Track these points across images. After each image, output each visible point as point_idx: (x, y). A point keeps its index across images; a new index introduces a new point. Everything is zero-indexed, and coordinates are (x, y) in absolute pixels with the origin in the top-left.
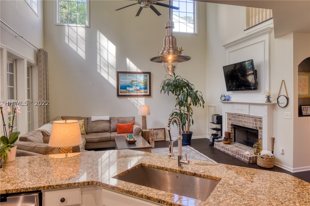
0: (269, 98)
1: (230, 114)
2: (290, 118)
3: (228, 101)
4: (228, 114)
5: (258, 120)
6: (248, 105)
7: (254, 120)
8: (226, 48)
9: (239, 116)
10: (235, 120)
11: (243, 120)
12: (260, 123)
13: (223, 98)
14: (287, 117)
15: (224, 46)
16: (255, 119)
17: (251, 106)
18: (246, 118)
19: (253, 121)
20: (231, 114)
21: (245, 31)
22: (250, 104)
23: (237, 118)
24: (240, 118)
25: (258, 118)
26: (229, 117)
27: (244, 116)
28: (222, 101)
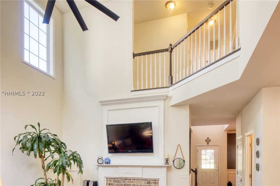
0: (167, 161)
1: (111, 179)
2: (186, 177)
3: (108, 164)
4: (107, 178)
5: (152, 182)
6: (142, 168)
7: (147, 183)
8: (103, 105)
9: (126, 180)
10: (119, 184)
11: (131, 184)
12: (155, 185)
13: (100, 161)
14: (182, 177)
15: (101, 102)
16: (148, 181)
17: (144, 169)
18: (136, 181)
19: (145, 183)
20: (113, 179)
21: (132, 91)
22: (143, 167)
23: (123, 182)
24: (126, 182)
25: (152, 180)
26: (109, 182)
27: (133, 179)
28: (99, 164)
